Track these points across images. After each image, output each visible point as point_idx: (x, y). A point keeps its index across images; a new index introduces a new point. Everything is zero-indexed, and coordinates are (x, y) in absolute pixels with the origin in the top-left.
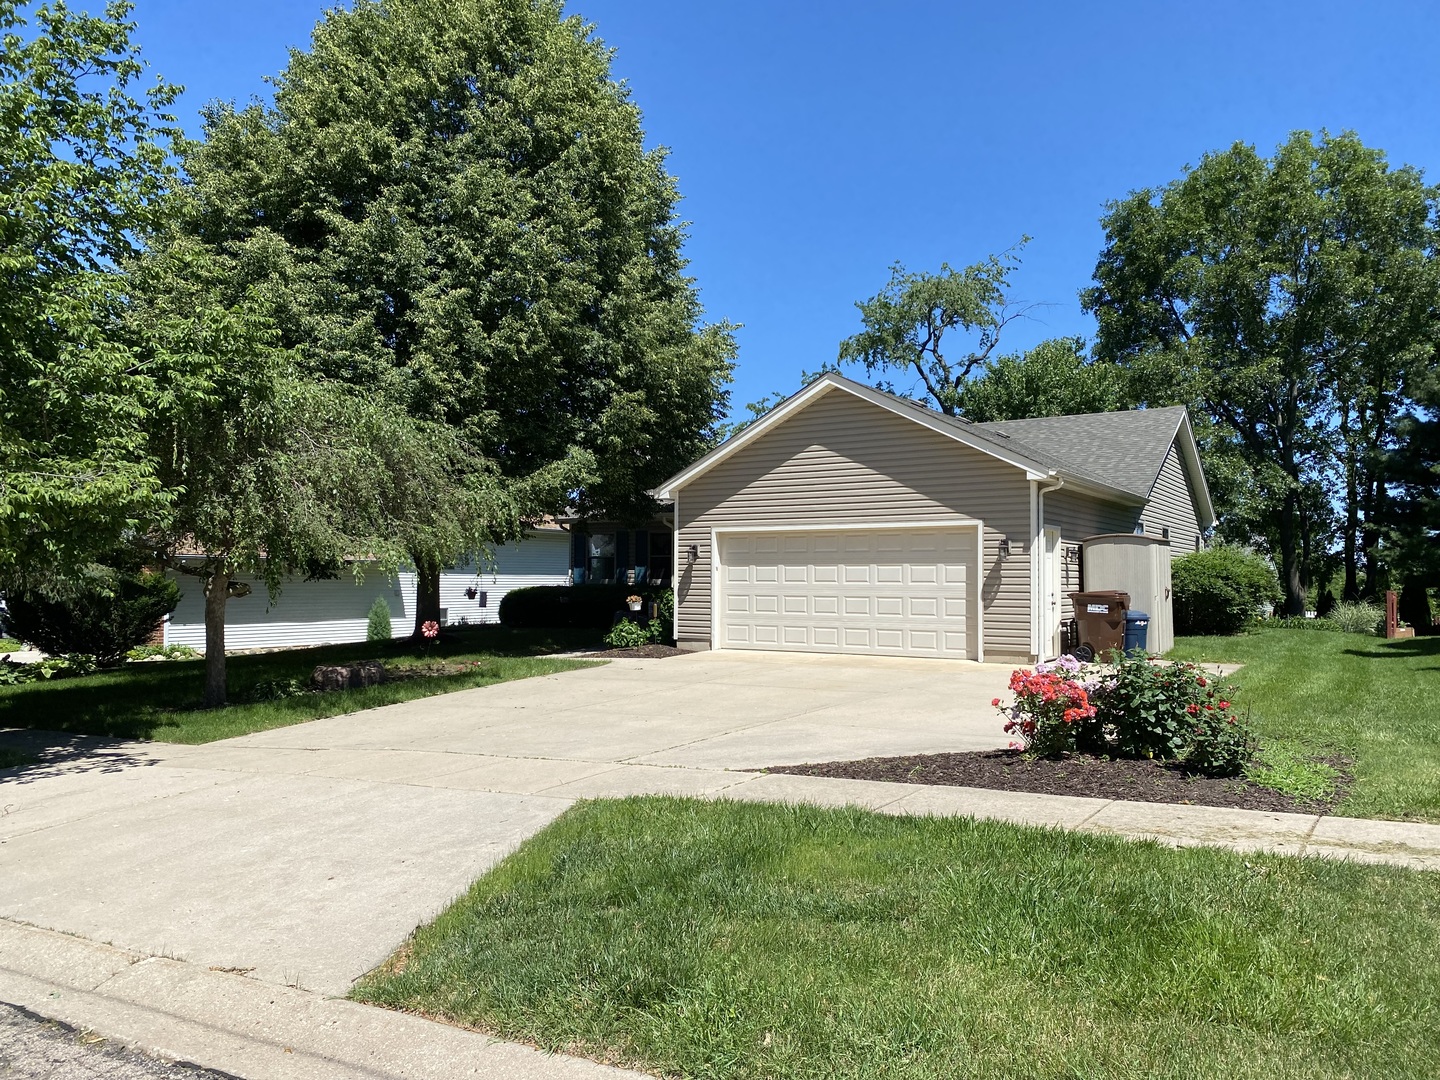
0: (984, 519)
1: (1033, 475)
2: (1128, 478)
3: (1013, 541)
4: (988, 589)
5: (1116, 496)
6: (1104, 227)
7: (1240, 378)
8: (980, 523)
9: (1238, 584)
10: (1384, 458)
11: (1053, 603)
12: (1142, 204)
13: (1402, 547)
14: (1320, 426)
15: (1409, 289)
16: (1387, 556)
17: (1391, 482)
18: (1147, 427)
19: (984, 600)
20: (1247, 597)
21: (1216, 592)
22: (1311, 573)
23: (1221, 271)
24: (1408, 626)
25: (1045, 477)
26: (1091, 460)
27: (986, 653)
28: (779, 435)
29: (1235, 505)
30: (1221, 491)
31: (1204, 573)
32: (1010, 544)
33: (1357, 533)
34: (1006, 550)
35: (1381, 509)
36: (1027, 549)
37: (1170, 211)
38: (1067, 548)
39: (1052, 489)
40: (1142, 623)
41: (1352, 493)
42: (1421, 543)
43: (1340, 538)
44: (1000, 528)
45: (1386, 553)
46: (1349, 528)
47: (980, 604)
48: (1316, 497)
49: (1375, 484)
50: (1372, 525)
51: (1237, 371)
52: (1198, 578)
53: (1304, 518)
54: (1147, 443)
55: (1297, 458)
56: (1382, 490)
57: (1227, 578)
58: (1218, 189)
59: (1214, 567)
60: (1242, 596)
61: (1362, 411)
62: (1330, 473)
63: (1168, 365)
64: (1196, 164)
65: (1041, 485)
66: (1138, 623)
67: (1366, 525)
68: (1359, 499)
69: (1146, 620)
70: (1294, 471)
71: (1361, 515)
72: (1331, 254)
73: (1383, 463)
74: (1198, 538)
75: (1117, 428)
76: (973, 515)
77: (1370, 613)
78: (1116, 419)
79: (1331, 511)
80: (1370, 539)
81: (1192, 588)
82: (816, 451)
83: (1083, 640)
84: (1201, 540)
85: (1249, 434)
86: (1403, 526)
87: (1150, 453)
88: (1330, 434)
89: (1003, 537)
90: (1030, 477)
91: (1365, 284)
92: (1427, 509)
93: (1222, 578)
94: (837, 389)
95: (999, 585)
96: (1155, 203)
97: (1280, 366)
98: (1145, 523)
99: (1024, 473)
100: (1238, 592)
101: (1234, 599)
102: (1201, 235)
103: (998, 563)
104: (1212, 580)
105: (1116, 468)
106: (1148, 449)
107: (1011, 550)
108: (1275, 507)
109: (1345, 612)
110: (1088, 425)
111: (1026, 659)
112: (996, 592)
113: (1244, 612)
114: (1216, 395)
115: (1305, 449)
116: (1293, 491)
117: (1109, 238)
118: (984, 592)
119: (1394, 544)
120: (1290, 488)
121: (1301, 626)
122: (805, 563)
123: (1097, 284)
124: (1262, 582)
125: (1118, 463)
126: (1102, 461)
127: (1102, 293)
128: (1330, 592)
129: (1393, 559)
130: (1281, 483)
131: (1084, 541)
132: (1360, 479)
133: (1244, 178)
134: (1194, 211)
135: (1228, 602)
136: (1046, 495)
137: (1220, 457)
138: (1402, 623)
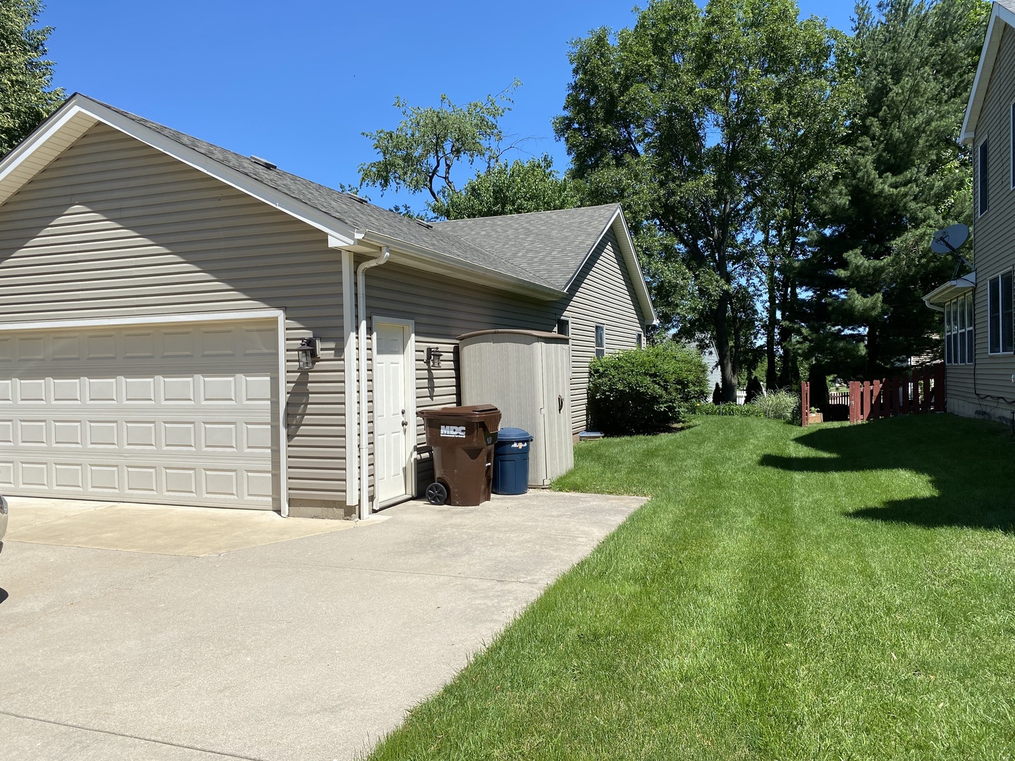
0: (285, 309)
1: (336, 240)
2: (549, 271)
3: (322, 340)
4: (292, 410)
5: (514, 285)
6: (572, 63)
7: (681, 192)
8: (279, 314)
9: (665, 381)
10: (797, 264)
11: (404, 424)
12: (600, 41)
13: (811, 341)
14: (747, 241)
15: (816, 114)
16: (799, 349)
17: (801, 287)
18: (580, 223)
19: (288, 426)
20: (674, 394)
21: (642, 390)
22: (740, 363)
23: (666, 97)
24: (818, 411)
25: (352, 242)
26: (520, 254)
27: (291, 502)
28: (34, 191)
29: (677, 305)
30: (663, 293)
31: (632, 371)
32: (319, 345)
33: (776, 330)
34: (313, 354)
35: (793, 309)
36: (339, 351)
37: (624, 46)
38: (429, 350)
39: (373, 263)
40: (521, 446)
41: (772, 299)
42: (826, 338)
43: (763, 334)
44: (305, 321)
45: (798, 346)
46: (770, 325)
47: (283, 432)
48: (744, 299)
49: (789, 289)
50: (787, 323)
51: (680, 186)
52: (626, 376)
53: (735, 318)
54: (576, 237)
55: (730, 267)
56: (794, 294)
57: (654, 375)
58: (661, 26)
59: (643, 364)
60: (670, 394)
61: (779, 230)
62: (756, 281)
63: (620, 180)
64: (644, 8)
65: (359, 258)
66: (515, 445)
67: (783, 323)
68: (777, 302)
69: (528, 440)
70: (728, 278)
71: (779, 315)
72: (754, 81)
73: (795, 268)
74: (640, 336)
75: (553, 224)
76: (272, 302)
77: (787, 400)
78: (555, 217)
79: (755, 312)
80: (786, 334)
81: (620, 387)
82: (78, 214)
83: (438, 474)
84: (643, 338)
85: (692, 248)
86: (811, 323)
87: (577, 246)
88: (754, 247)
89: (308, 334)
90: (333, 242)
91: (782, 109)
92: (830, 308)
93: (651, 375)
94: (100, 123)
95: (306, 404)
96: (613, 41)
97: (714, 182)
98: (570, 320)
99: (324, 238)
100: (666, 389)
101: (661, 396)
102: (650, 66)
103: (304, 373)
104: (639, 378)
105: (541, 262)
106: (577, 243)
107: (320, 353)
108: (710, 306)
109: (767, 399)
110: (528, 222)
111: (341, 512)
112: (304, 415)
113: (671, 409)
114: (661, 207)
115: (737, 259)
116: (726, 292)
117: (576, 72)
118: (287, 415)
119: (805, 339)
120: (723, 290)
121: (731, 413)
122: (76, 375)
123: (567, 113)
124: (691, 378)
125: (545, 256)
126: (530, 255)
127: (571, 120)
128: (756, 377)
129: (804, 351)
130: (716, 286)
131: (461, 339)
132: (778, 286)
133: (685, 18)
134: (644, 45)
135: (655, 399)
136: (369, 274)
137: (664, 263)
138: (813, 409)
